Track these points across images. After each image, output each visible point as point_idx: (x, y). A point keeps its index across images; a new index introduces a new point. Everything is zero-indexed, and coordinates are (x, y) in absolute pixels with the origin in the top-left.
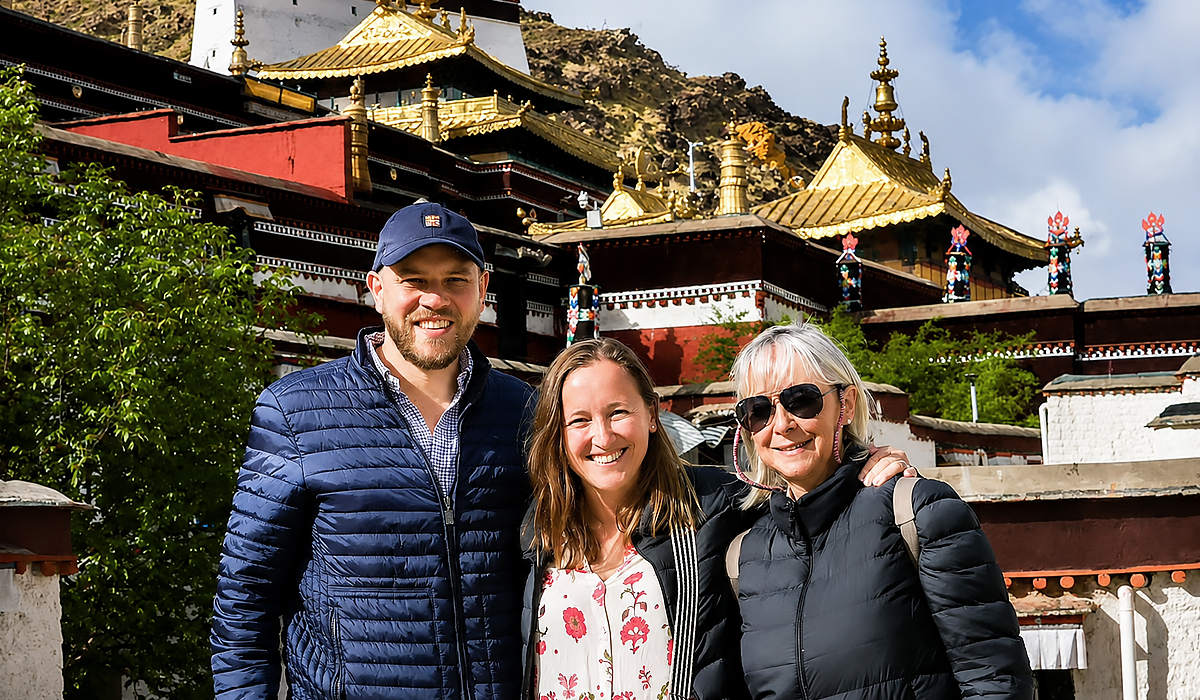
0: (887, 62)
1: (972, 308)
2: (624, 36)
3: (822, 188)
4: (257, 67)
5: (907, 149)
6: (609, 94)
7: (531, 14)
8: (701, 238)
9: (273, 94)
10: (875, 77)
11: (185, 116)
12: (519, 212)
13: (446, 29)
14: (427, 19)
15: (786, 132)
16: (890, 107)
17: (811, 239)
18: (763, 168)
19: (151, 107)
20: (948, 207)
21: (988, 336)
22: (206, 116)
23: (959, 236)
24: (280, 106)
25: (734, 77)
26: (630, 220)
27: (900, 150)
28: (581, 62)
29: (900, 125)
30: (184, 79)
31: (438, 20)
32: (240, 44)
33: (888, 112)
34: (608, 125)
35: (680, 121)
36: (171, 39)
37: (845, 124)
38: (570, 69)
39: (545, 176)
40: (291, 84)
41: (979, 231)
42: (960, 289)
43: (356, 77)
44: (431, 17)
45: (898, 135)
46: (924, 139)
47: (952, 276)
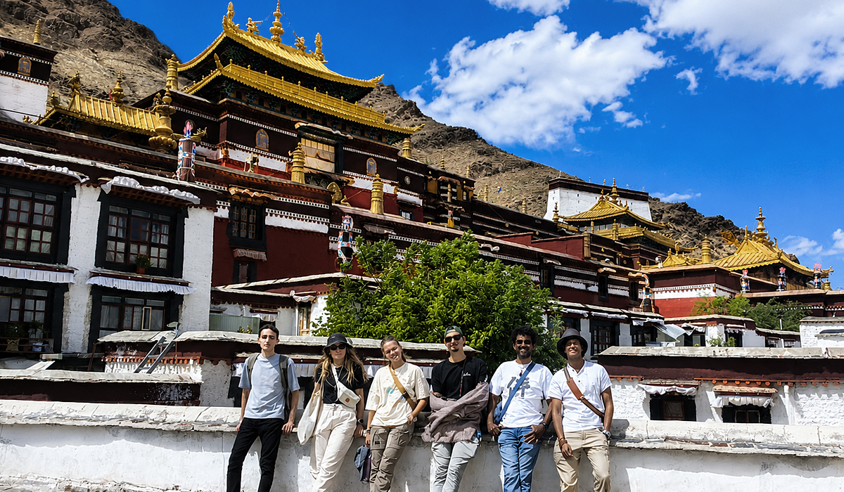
1: (787, 293)
4: (563, 218)
7: (653, 199)
11: (539, 232)
13: (621, 205)
14: (615, 203)
20: (781, 261)
22: (544, 232)
30: (539, 222)
32: (556, 211)
33: (762, 230)
40: (572, 223)
41: (791, 267)
43: (591, 220)
47: (780, 283)
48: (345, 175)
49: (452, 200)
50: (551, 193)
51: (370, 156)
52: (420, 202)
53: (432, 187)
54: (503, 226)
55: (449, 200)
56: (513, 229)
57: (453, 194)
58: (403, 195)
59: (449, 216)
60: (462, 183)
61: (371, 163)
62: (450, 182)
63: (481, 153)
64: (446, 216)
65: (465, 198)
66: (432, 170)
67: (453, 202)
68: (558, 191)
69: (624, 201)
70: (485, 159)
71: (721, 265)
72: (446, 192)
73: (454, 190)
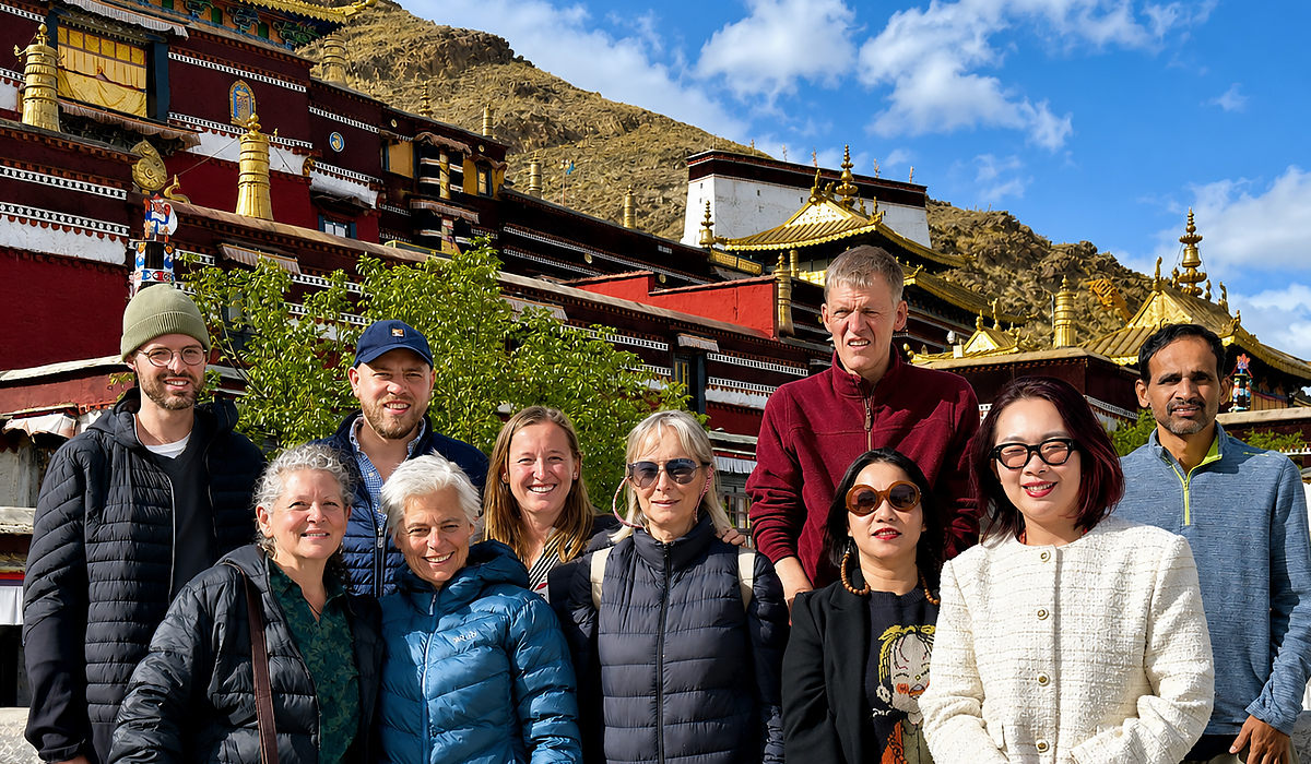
0: (1194, 229)
1: (1251, 416)
2: (1004, 217)
3: (1139, 325)
4: (723, 242)
5: (1209, 297)
6: (992, 260)
7: (934, 203)
8: (1039, 365)
9: (731, 261)
10: (1184, 241)
11: (667, 276)
12: (905, 346)
13: (863, 213)
14: (848, 205)
15: (1127, 285)
16: (1195, 264)
17: (1128, 365)
18: (1109, 313)
19: (638, 269)
20: (1239, 340)
21: (1263, 437)
22: (679, 276)
23: (1242, 362)
24: (736, 270)
25: (1088, 245)
26: (987, 352)
27: (1203, 297)
28: (970, 235)
29: (1202, 278)
30: (667, 250)
31: (857, 206)
32: (708, 225)
33: (1194, 267)
34: (990, 283)
35: (1045, 279)
36: (669, 222)
37: (1158, 278)
38: (961, 241)
39: (933, 320)
40: (745, 255)
41: (1259, 356)
42: (1242, 401)
43: (791, 249)
44: (852, 203)
45: (1202, 285)
46: (1223, 288)
47: (1236, 391)
48: (173, 124)
49: (452, 193)
50: (694, 186)
51: (239, 77)
52: (370, 197)
53: (400, 160)
54: (578, 259)
55: (444, 194)
56: (600, 266)
57: (455, 178)
58: (327, 180)
59: (443, 234)
60: (476, 151)
61: (241, 97)
62: (445, 149)
63: (524, 91)
64: (435, 233)
65: (482, 188)
66: (399, 116)
67: (456, 199)
68: (709, 181)
69: (870, 206)
70: (531, 106)
71: (1099, 350)
72: (435, 172)
73: (453, 167)
